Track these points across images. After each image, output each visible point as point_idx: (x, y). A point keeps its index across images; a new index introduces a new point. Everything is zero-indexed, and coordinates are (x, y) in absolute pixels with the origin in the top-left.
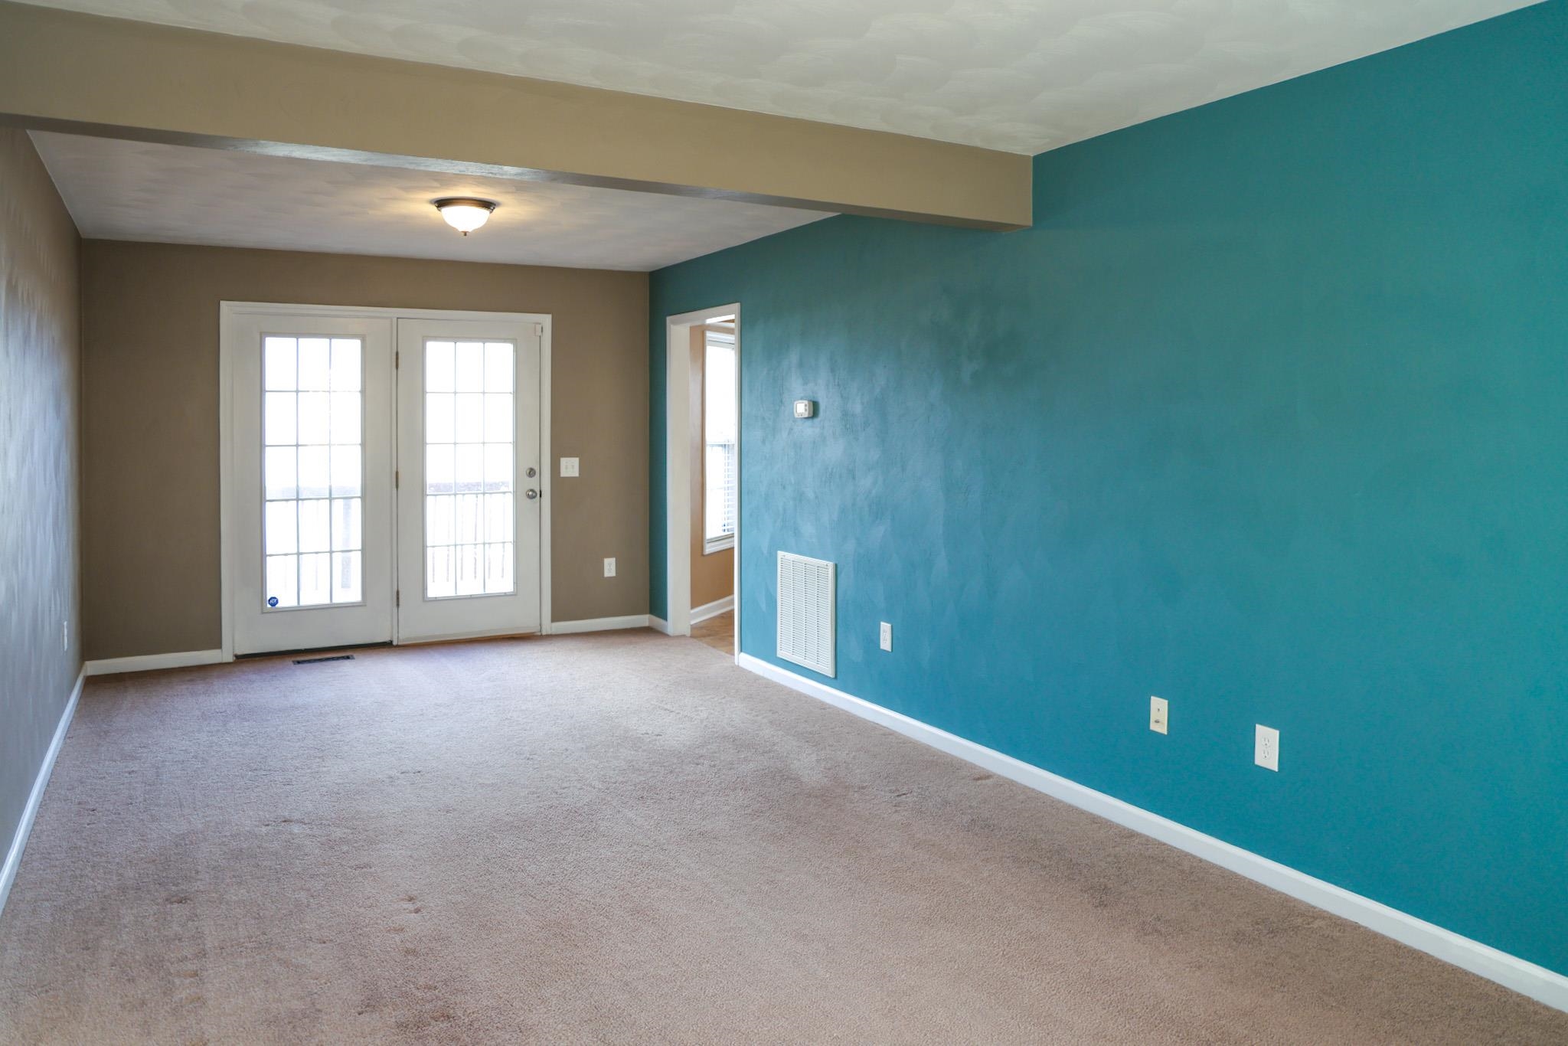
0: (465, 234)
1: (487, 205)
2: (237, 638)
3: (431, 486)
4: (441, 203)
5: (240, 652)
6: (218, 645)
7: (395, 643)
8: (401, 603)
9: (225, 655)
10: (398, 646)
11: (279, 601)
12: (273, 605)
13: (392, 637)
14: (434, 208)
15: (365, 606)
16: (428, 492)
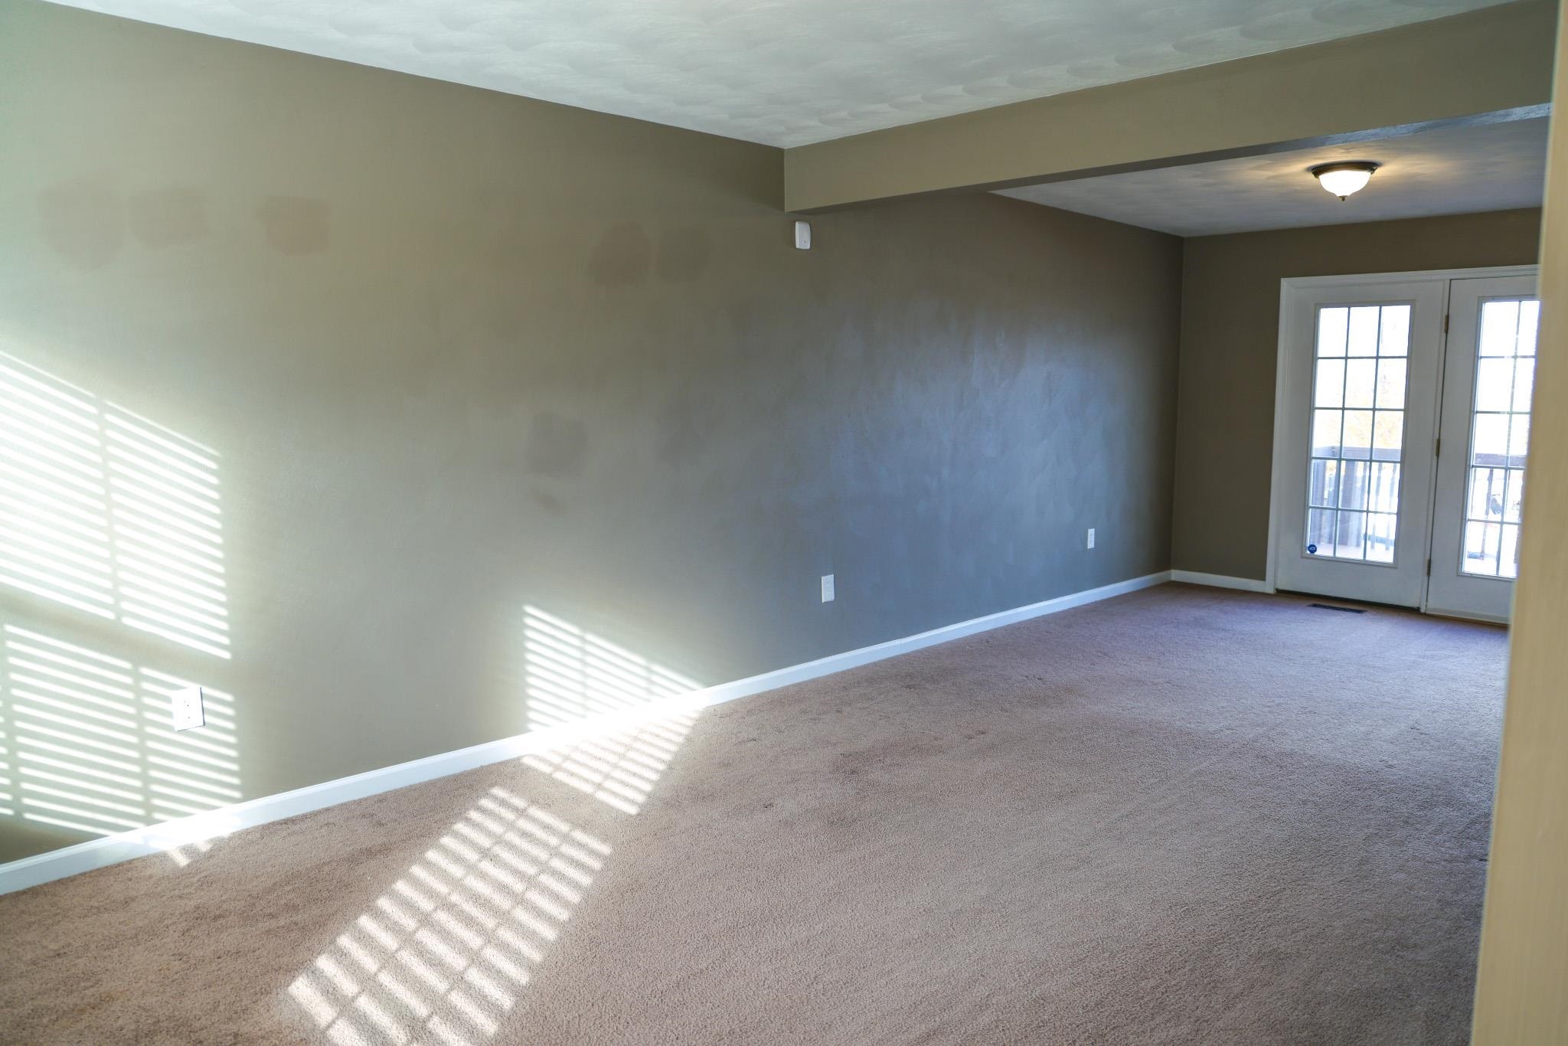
0: (1343, 198)
1: (1369, 166)
2: (1280, 573)
3: (1479, 456)
4: (1318, 171)
5: (1281, 587)
6: (1262, 576)
7: (1423, 611)
8: (1431, 572)
9: (1268, 587)
10: (1425, 614)
11: (1318, 549)
12: (1313, 552)
13: (1420, 602)
14: (1311, 176)
15: (1396, 568)
16: (1473, 462)
